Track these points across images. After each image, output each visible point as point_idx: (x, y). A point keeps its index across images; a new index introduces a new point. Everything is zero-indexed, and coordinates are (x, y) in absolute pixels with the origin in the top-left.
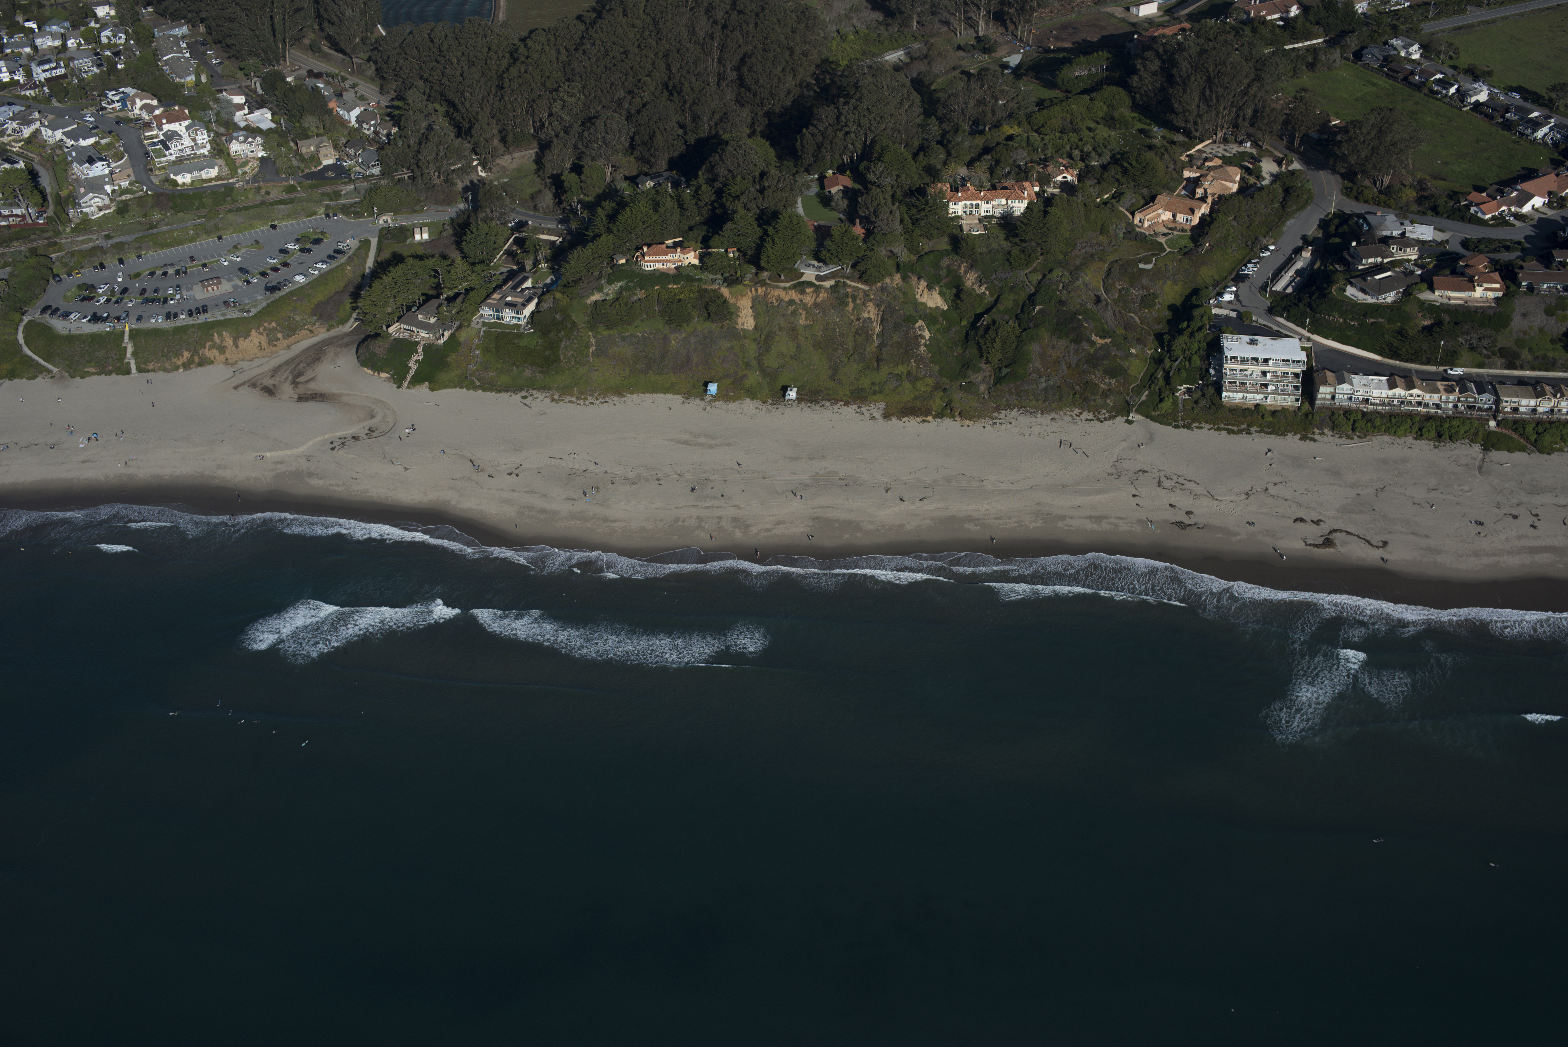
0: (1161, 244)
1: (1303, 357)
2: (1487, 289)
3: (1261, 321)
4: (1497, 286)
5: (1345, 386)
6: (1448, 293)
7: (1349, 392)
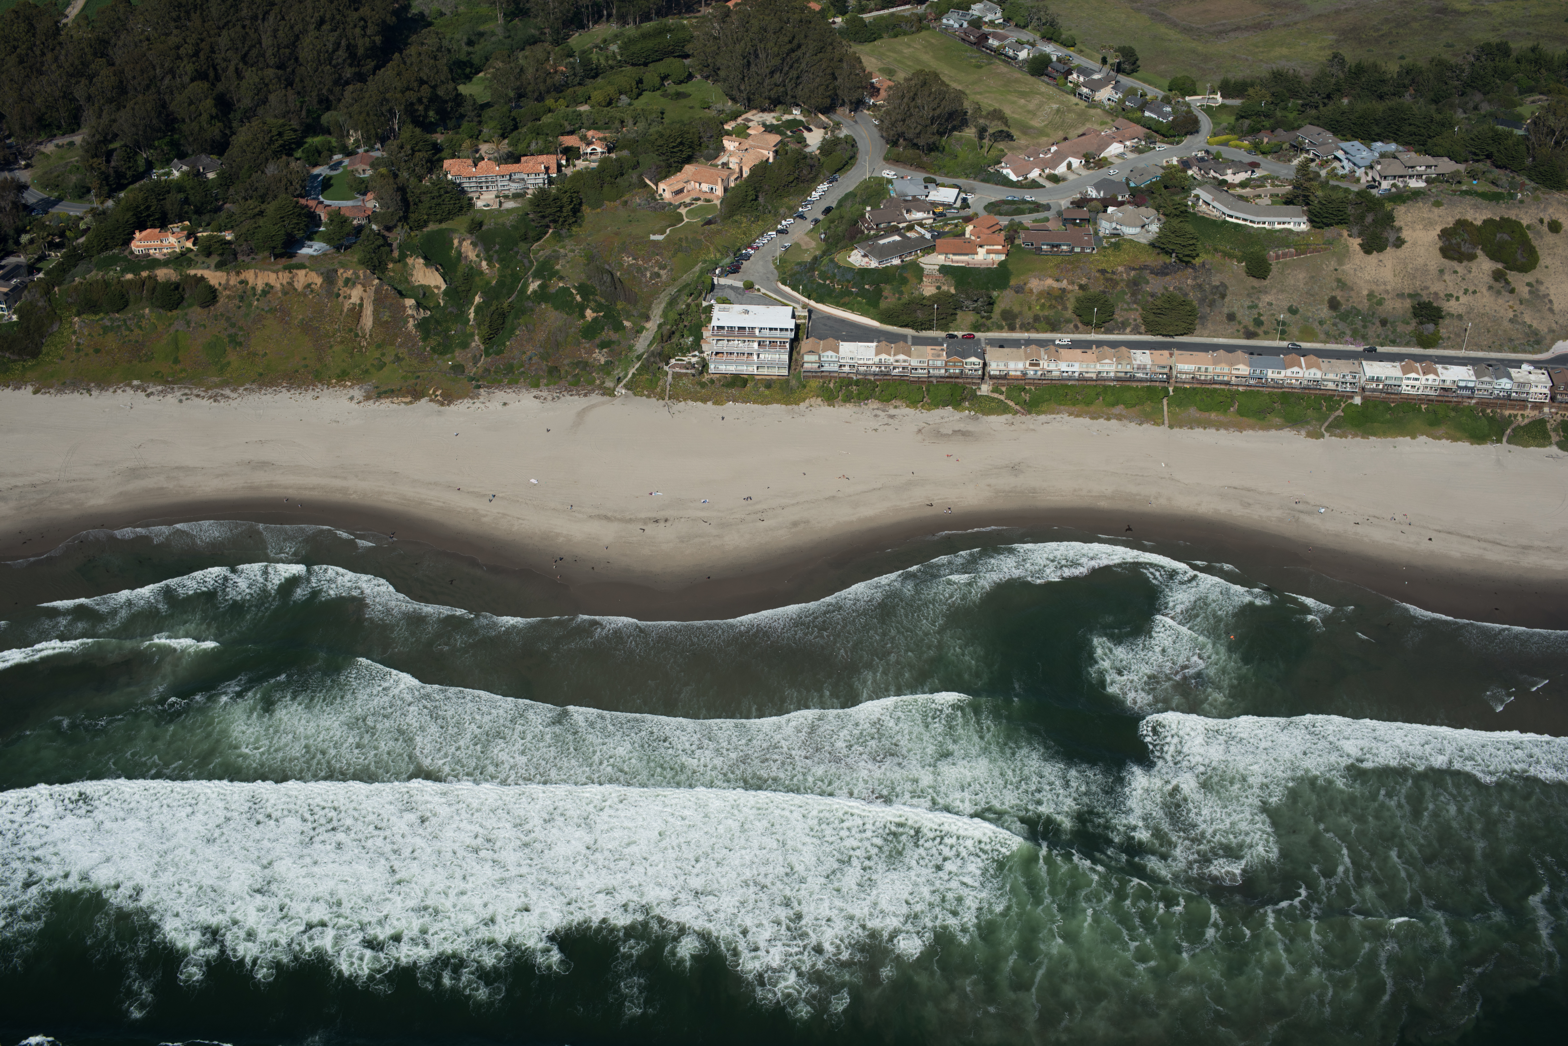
0: (680, 215)
1: (791, 324)
2: (989, 252)
3: (763, 290)
4: (1000, 247)
5: (830, 353)
6: (951, 256)
7: (834, 359)
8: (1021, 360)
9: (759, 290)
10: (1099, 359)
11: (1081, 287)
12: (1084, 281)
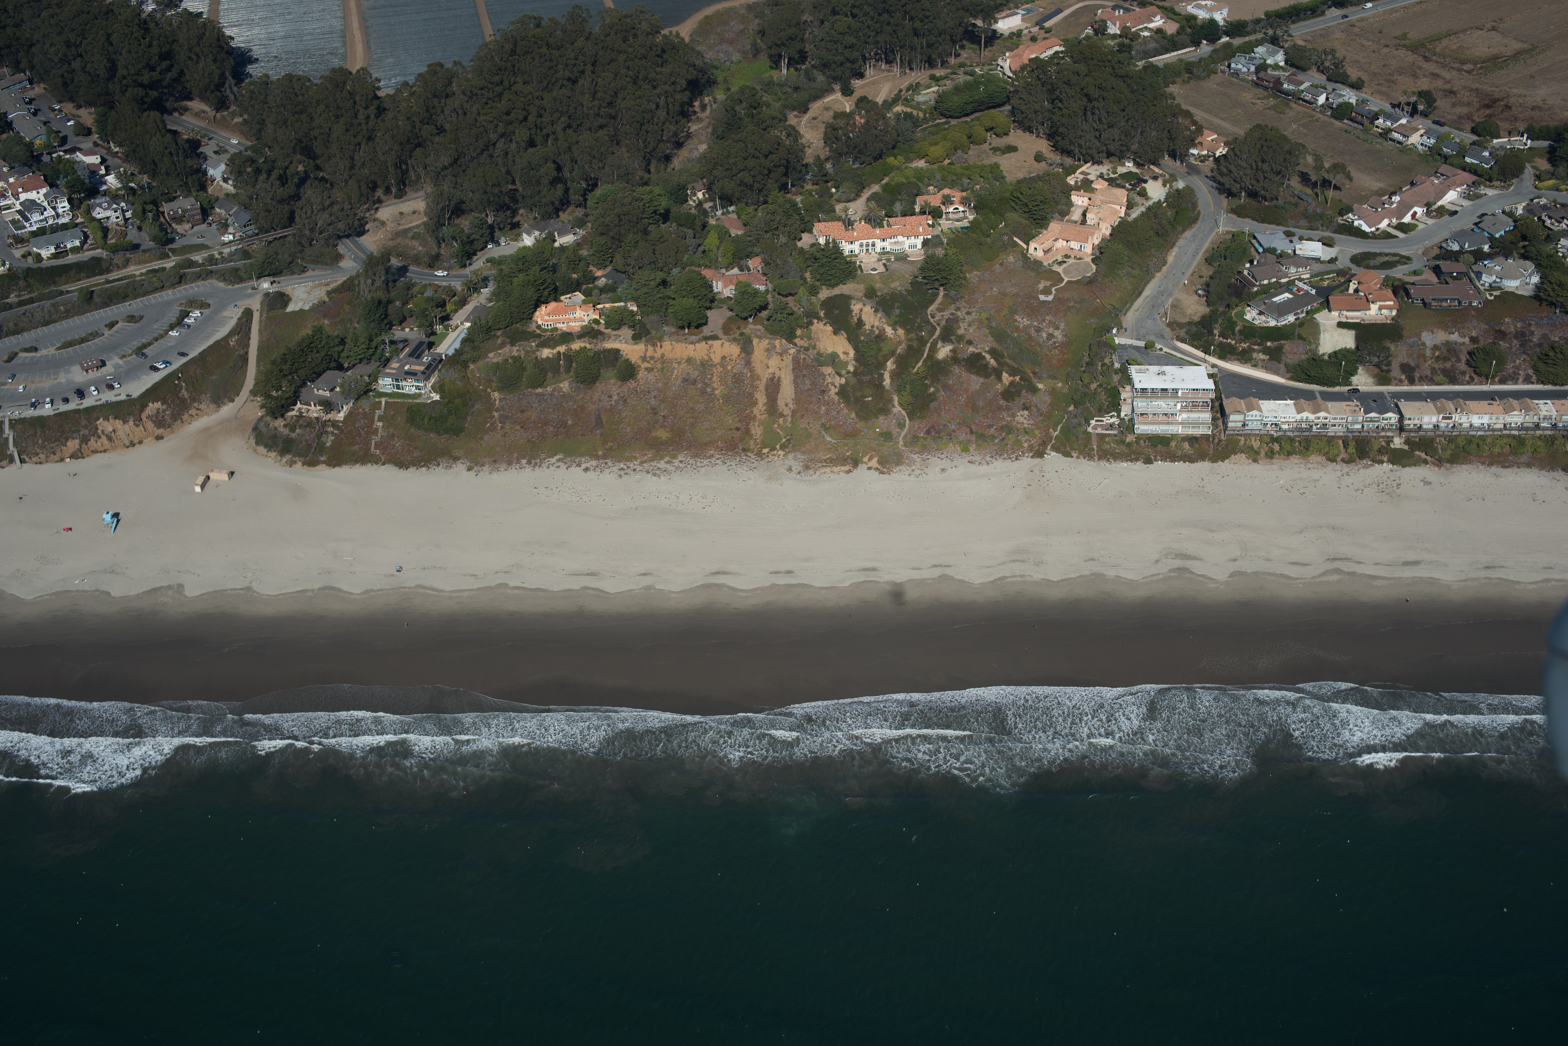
0: (1058, 273)
1: (1210, 384)
2: (1381, 308)
3: (1165, 349)
4: (1391, 303)
5: (1254, 412)
6: (1345, 313)
7: (1258, 418)
8: (1433, 414)
9: (1161, 349)
10: (1507, 410)
11: (1473, 340)
12: (1474, 334)
